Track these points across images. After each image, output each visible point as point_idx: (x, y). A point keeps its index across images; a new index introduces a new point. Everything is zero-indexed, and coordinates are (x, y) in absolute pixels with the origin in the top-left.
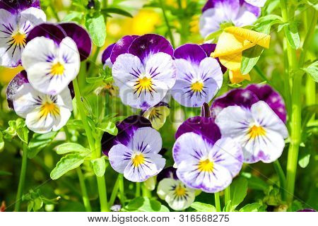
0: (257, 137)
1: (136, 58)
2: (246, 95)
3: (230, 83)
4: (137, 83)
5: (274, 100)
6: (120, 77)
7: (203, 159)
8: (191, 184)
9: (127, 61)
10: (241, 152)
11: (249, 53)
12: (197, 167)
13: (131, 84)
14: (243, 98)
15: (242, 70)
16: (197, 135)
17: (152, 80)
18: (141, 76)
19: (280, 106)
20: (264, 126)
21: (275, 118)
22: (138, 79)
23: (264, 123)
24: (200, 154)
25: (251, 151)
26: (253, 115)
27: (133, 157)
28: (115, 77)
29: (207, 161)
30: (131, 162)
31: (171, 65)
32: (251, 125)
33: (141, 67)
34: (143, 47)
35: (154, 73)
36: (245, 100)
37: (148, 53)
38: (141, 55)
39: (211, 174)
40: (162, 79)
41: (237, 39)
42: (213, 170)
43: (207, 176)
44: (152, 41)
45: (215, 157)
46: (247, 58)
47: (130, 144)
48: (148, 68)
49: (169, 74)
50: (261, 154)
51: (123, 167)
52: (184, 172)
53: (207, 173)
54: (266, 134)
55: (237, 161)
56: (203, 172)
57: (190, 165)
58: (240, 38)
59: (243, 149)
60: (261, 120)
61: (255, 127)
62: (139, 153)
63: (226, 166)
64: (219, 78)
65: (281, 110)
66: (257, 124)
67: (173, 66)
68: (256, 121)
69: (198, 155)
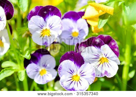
0: (104, 63)
1: (42, 18)
2: (98, 41)
3: (93, 32)
4: (42, 32)
5: (113, 44)
6: (33, 28)
7: (74, 74)
8: (67, 88)
9: (37, 20)
10: (95, 72)
11: (102, 17)
12: (71, 78)
13: (39, 32)
14: (96, 42)
15: (99, 26)
16: (71, 61)
17: (50, 30)
18: (44, 28)
19: (116, 47)
20: (108, 58)
21: (113, 54)
22: (42, 30)
23: (107, 56)
24: (73, 71)
25: (101, 71)
26: (102, 52)
27: (40, 70)
28: (29, 28)
29: (77, 75)
30: (38, 73)
31: (60, 22)
32: (101, 57)
33: (44, 23)
34: (45, 12)
35: (51, 27)
36: (97, 43)
37: (48, 16)
38: (45, 17)
39: (78, 82)
40: (55, 30)
41: (96, 9)
42: (80, 80)
43: (76, 84)
44: (50, 9)
45: (81, 74)
46: (101, 20)
47: (38, 64)
48: (48, 24)
49: (59, 27)
50: (106, 72)
51: (34, 76)
52: (64, 81)
53: (76, 82)
54: (109, 62)
55: (92, 76)
56: (74, 81)
57: (67, 77)
58: (97, 9)
59: (96, 70)
60: (106, 55)
61: (103, 58)
62: (43, 68)
63: (86, 79)
64: (86, 30)
65: (116, 50)
66: (104, 57)
67: (61, 23)
68: (103, 55)
69: (72, 72)
